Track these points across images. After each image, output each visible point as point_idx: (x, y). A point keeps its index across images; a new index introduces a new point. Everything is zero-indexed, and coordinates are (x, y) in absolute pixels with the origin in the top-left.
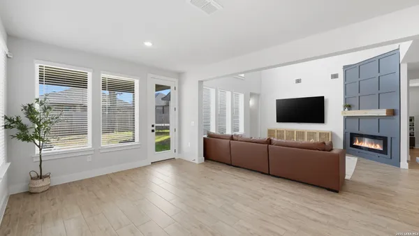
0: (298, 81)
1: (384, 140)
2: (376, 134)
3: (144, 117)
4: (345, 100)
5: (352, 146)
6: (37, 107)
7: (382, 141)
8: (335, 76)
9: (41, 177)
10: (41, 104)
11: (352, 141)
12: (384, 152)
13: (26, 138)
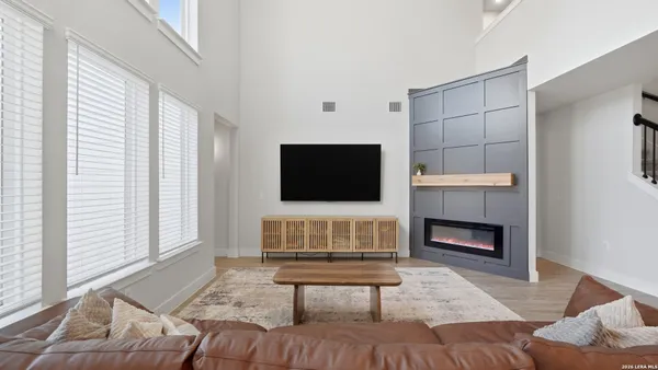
0: (329, 107)
1: (497, 233)
2: (481, 220)
4: (413, 154)
5: (428, 242)
7: (492, 234)
8: (395, 107)
11: (428, 232)
12: (498, 253)
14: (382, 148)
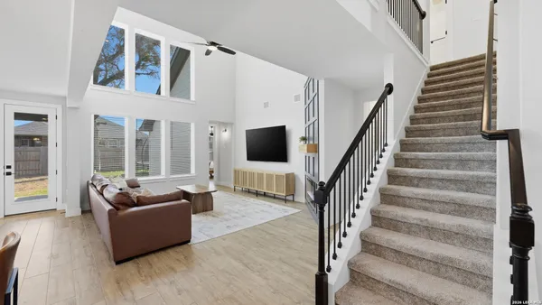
0: (267, 105)
14: (287, 128)
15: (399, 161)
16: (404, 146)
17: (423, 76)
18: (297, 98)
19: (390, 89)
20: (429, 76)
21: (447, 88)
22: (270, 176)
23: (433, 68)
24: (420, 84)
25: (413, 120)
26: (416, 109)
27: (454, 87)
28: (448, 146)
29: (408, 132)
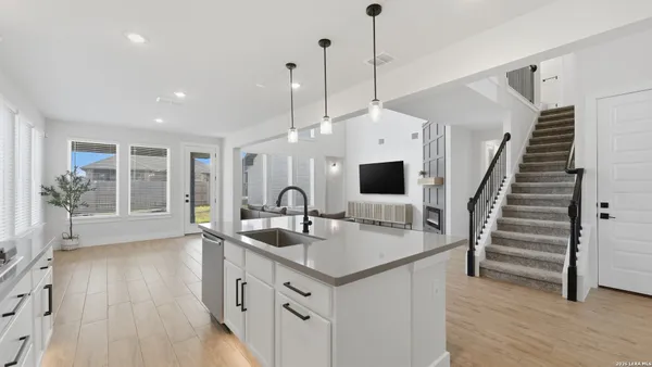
0: (381, 142)
3: (175, 190)
6: (68, 177)
9: (71, 238)
10: (71, 175)
13: (58, 204)
14: (405, 163)
15: (514, 188)
16: (518, 178)
17: (534, 121)
18: (415, 136)
19: (508, 137)
20: (540, 120)
21: (554, 133)
22: (388, 207)
23: (543, 113)
24: (531, 128)
25: (525, 159)
26: (528, 150)
27: (560, 132)
28: (551, 178)
29: (522, 168)
